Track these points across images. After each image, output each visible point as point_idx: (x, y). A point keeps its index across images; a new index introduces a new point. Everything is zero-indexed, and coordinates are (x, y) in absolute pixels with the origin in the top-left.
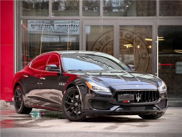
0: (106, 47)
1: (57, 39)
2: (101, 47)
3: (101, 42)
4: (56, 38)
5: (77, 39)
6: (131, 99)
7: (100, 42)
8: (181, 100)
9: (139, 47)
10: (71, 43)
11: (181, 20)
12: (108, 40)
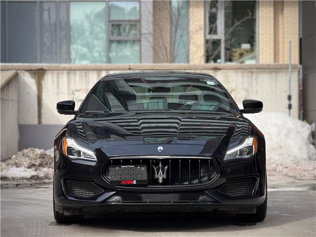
6: (140, 176)
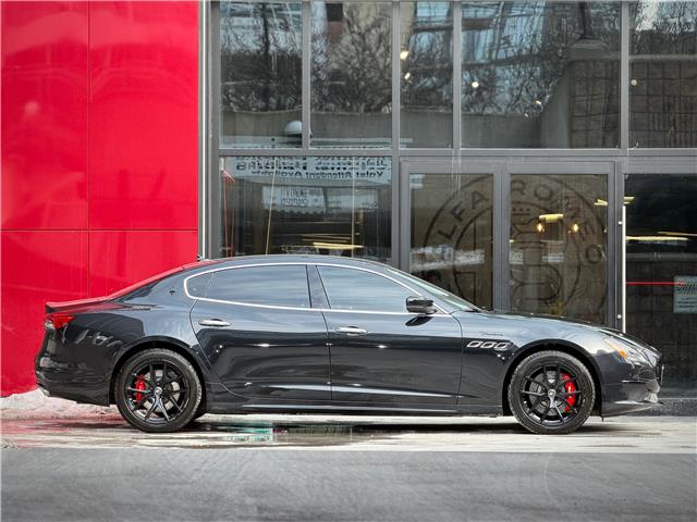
0: (472, 225)
1: (316, 200)
2: (455, 227)
3: (457, 212)
4: (315, 197)
5: (380, 199)
7: (453, 212)
8: (694, 396)
9: (576, 228)
10: (361, 217)
11: (692, 159)
12: (480, 204)
